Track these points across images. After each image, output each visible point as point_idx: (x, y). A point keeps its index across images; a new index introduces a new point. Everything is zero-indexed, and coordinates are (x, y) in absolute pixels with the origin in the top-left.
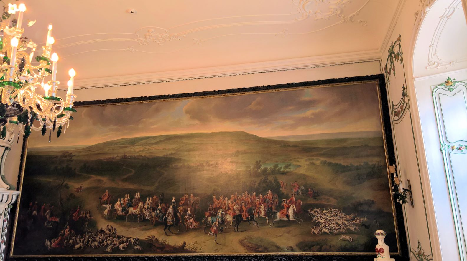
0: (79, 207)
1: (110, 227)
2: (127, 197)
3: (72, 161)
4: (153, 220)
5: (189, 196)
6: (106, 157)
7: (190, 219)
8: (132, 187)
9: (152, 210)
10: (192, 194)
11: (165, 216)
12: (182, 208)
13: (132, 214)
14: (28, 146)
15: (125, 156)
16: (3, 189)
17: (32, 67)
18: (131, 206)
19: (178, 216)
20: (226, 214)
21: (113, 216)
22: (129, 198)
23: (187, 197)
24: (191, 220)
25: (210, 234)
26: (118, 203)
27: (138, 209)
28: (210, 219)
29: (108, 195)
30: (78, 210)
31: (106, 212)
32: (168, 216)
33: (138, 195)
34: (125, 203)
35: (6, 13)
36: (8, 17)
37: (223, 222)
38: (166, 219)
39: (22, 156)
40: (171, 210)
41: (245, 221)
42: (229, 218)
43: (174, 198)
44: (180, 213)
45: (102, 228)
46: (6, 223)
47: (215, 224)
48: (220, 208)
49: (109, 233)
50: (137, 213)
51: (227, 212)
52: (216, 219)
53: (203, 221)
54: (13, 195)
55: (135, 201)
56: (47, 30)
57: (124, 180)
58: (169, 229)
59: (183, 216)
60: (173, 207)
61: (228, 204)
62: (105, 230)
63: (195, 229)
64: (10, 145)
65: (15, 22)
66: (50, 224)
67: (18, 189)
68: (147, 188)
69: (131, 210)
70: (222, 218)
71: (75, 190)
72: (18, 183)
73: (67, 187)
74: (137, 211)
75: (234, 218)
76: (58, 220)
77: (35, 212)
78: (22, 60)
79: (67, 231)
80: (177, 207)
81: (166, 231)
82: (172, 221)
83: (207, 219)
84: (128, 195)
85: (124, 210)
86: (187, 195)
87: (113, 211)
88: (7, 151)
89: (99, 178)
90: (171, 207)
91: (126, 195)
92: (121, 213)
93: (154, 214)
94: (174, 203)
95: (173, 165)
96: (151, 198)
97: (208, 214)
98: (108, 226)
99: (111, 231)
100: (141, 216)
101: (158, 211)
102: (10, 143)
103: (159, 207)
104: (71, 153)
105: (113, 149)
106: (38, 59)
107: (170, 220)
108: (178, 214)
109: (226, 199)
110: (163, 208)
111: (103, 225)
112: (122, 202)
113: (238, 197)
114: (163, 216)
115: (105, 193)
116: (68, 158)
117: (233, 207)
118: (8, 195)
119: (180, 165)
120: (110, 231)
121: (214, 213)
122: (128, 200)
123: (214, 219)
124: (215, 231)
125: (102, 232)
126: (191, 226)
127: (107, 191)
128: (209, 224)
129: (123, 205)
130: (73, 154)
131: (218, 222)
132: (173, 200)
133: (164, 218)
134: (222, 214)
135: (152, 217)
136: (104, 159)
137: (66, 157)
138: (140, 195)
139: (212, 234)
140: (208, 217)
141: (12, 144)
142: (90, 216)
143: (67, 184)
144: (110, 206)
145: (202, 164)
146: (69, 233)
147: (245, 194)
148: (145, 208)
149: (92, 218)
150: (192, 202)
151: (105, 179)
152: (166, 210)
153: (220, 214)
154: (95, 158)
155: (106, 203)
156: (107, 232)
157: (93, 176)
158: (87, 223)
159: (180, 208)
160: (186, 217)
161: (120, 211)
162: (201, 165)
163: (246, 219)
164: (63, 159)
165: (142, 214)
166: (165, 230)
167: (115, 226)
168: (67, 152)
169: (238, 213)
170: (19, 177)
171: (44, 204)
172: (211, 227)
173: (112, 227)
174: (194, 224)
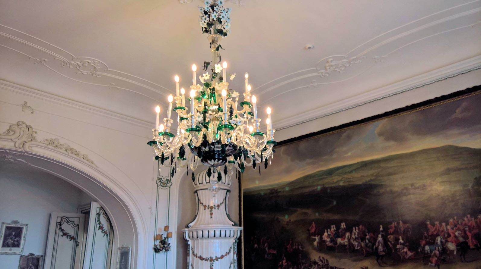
0: (291, 240)
1: (322, 258)
2: (333, 228)
3: (279, 196)
4: (363, 250)
5: (398, 223)
6: (307, 190)
7: (403, 248)
8: (336, 217)
9: (360, 241)
10: (401, 222)
11: (375, 246)
12: (392, 237)
13: (340, 244)
14: (243, 188)
15: (324, 187)
16: (230, 226)
17: (238, 112)
18: (338, 237)
19: (389, 246)
20: (447, 241)
21: (322, 247)
22: (335, 228)
23: (396, 225)
24: (405, 250)
25: (430, 265)
26: (326, 234)
27: (346, 240)
28: (427, 248)
29: (315, 226)
30: (291, 242)
31: (315, 243)
32: (379, 245)
33: (343, 225)
34: (332, 233)
35: (215, 73)
36: (216, 76)
37: (445, 250)
38: (377, 249)
39: (240, 196)
40: (380, 239)
41: (473, 249)
42: (451, 246)
43: (381, 226)
44: (391, 243)
45: (314, 259)
46: (235, 255)
47: (435, 254)
48: (437, 235)
49: (322, 264)
50: (346, 243)
51: (448, 239)
52: (435, 248)
53: (419, 250)
54: (237, 231)
55: (341, 231)
56: (244, 79)
57: (328, 211)
58: (382, 260)
59: (395, 245)
60: (382, 236)
61: (447, 230)
62: (318, 261)
63: (410, 260)
64: (230, 187)
65: (221, 79)
66: (269, 256)
67: (240, 226)
68: (351, 218)
69: (339, 240)
70: (443, 246)
71: (285, 223)
72: (240, 220)
73: (278, 221)
74: (345, 242)
75: (457, 246)
76: (275, 252)
77: (256, 246)
78: (231, 108)
79: (285, 262)
80: (387, 236)
81: (379, 262)
82: (384, 251)
83: (424, 248)
84: (334, 226)
85: (332, 241)
86: (396, 223)
87: (322, 242)
88: (228, 193)
89: (304, 211)
90: (380, 236)
91: (332, 226)
92: (330, 244)
93: (363, 244)
94: (382, 231)
95: (375, 192)
96: (357, 228)
97: (424, 242)
98: (320, 257)
99: (324, 261)
100: (350, 246)
101: (367, 241)
102: (229, 186)
103: (368, 237)
104: (277, 190)
105: (313, 182)
106: (242, 104)
107: (382, 250)
108: (389, 243)
109: (444, 224)
110: (371, 237)
111: (315, 256)
112: (329, 233)
113: (458, 222)
114: (373, 246)
115: (312, 225)
116: (275, 194)
117: (454, 233)
118: (234, 231)
119: (382, 191)
120: (322, 261)
121: (431, 241)
122: (335, 231)
123: (433, 247)
124: (436, 261)
125: (315, 263)
126: (407, 256)
127: (313, 223)
128: (427, 253)
129: (331, 236)
130: (279, 190)
131: (439, 250)
132: (381, 229)
133: (374, 248)
134: (441, 241)
135: (361, 247)
136: (306, 192)
137: (273, 193)
138: (346, 225)
139: (433, 265)
140: (425, 245)
141: (231, 187)
142: (302, 248)
143: (277, 219)
144: (319, 237)
145: (407, 187)
146: (286, 264)
147: (467, 217)
148: (353, 238)
149: (304, 249)
150: (403, 229)
151: (309, 211)
152: (375, 239)
153: (439, 241)
154: (298, 192)
155: (314, 234)
156: (320, 263)
157: (299, 209)
158: (300, 254)
159: (390, 237)
160: (398, 246)
161: (329, 242)
162: (406, 189)
163: (473, 247)
164: (271, 195)
165: (351, 245)
166: (377, 260)
167: (326, 257)
168: (274, 189)
169: (461, 239)
170: (240, 214)
171: (262, 238)
172: (430, 256)
173: (323, 258)
174: (410, 254)
